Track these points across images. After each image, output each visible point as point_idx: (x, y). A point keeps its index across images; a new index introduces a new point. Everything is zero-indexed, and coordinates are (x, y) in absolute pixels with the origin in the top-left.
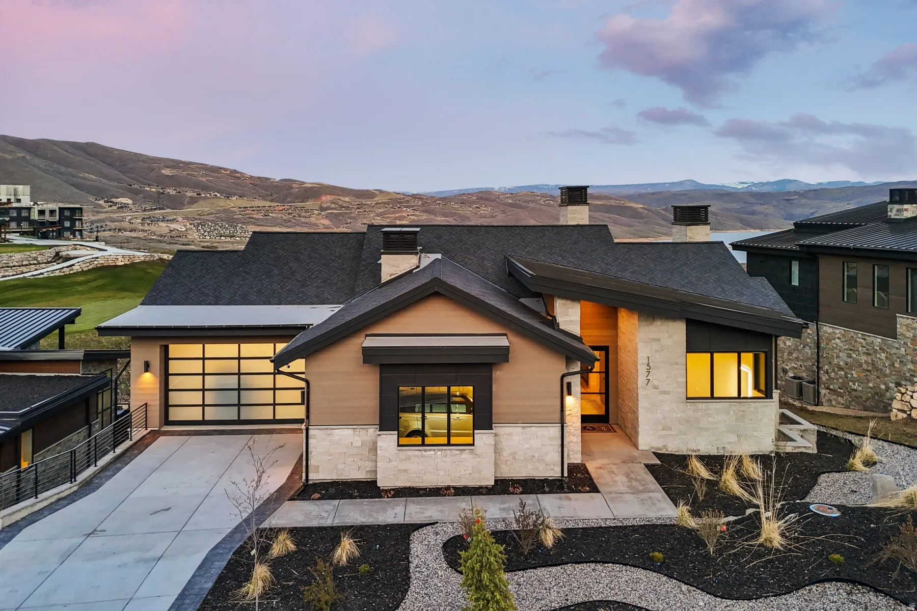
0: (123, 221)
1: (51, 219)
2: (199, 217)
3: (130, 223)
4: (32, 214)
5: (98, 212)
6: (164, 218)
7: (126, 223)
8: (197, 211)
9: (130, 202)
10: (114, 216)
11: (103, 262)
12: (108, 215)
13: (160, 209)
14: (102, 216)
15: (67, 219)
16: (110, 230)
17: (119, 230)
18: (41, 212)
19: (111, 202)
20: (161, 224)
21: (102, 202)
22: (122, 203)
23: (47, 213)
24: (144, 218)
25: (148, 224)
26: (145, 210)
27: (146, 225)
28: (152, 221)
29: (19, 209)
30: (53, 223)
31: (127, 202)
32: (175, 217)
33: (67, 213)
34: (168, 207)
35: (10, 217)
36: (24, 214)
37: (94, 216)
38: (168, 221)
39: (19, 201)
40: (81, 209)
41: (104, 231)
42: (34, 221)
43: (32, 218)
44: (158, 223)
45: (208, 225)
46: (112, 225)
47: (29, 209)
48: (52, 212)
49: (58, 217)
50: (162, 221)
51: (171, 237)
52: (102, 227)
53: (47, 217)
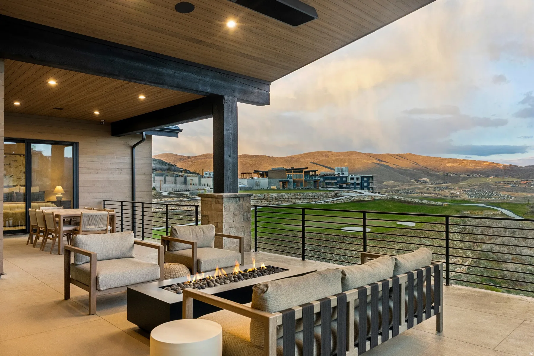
0: (424, 189)
1: (357, 182)
2: (468, 187)
3: (428, 190)
4: (347, 179)
5: (412, 185)
6: (447, 187)
7: (426, 190)
8: (468, 184)
9: (428, 180)
10: (420, 186)
11: (357, 198)
12: (416, 186)
13: (445, 183)
14: (413, 187)
15: (365, 182)
16: (417, 193)
17: (422, 193)
18: (352, 179)
19: (418, 180)
20: (445, 190)
21: (413, 180)
22: (424, 181)
23: (355, 179)
24: (436, 188)
25: (438, 191)
26: (436, 184)
27: (436, 191)
28: (440, 189)
29: (342, 177)
30: (358, 184)
31: (427, 180)
32: (453, 187)
33: (365, 179)
34: (450, 182)
35: (337, 181)
36: (344, 179)
37: (409, 187)
38: (449, 189)
39: (343, 174)
40: (372, 177)
41: (414, 193)
42: (349, 183)
43: (348, 181)
44: (444, 190)
45: (474, 191)
46: (418, 191)
47: (346, 177)
48: (358, 178)
49: (360, 181)
50: (446, 189)
51: (451, 197)
52: (413, 192)
53: (355, 181)
